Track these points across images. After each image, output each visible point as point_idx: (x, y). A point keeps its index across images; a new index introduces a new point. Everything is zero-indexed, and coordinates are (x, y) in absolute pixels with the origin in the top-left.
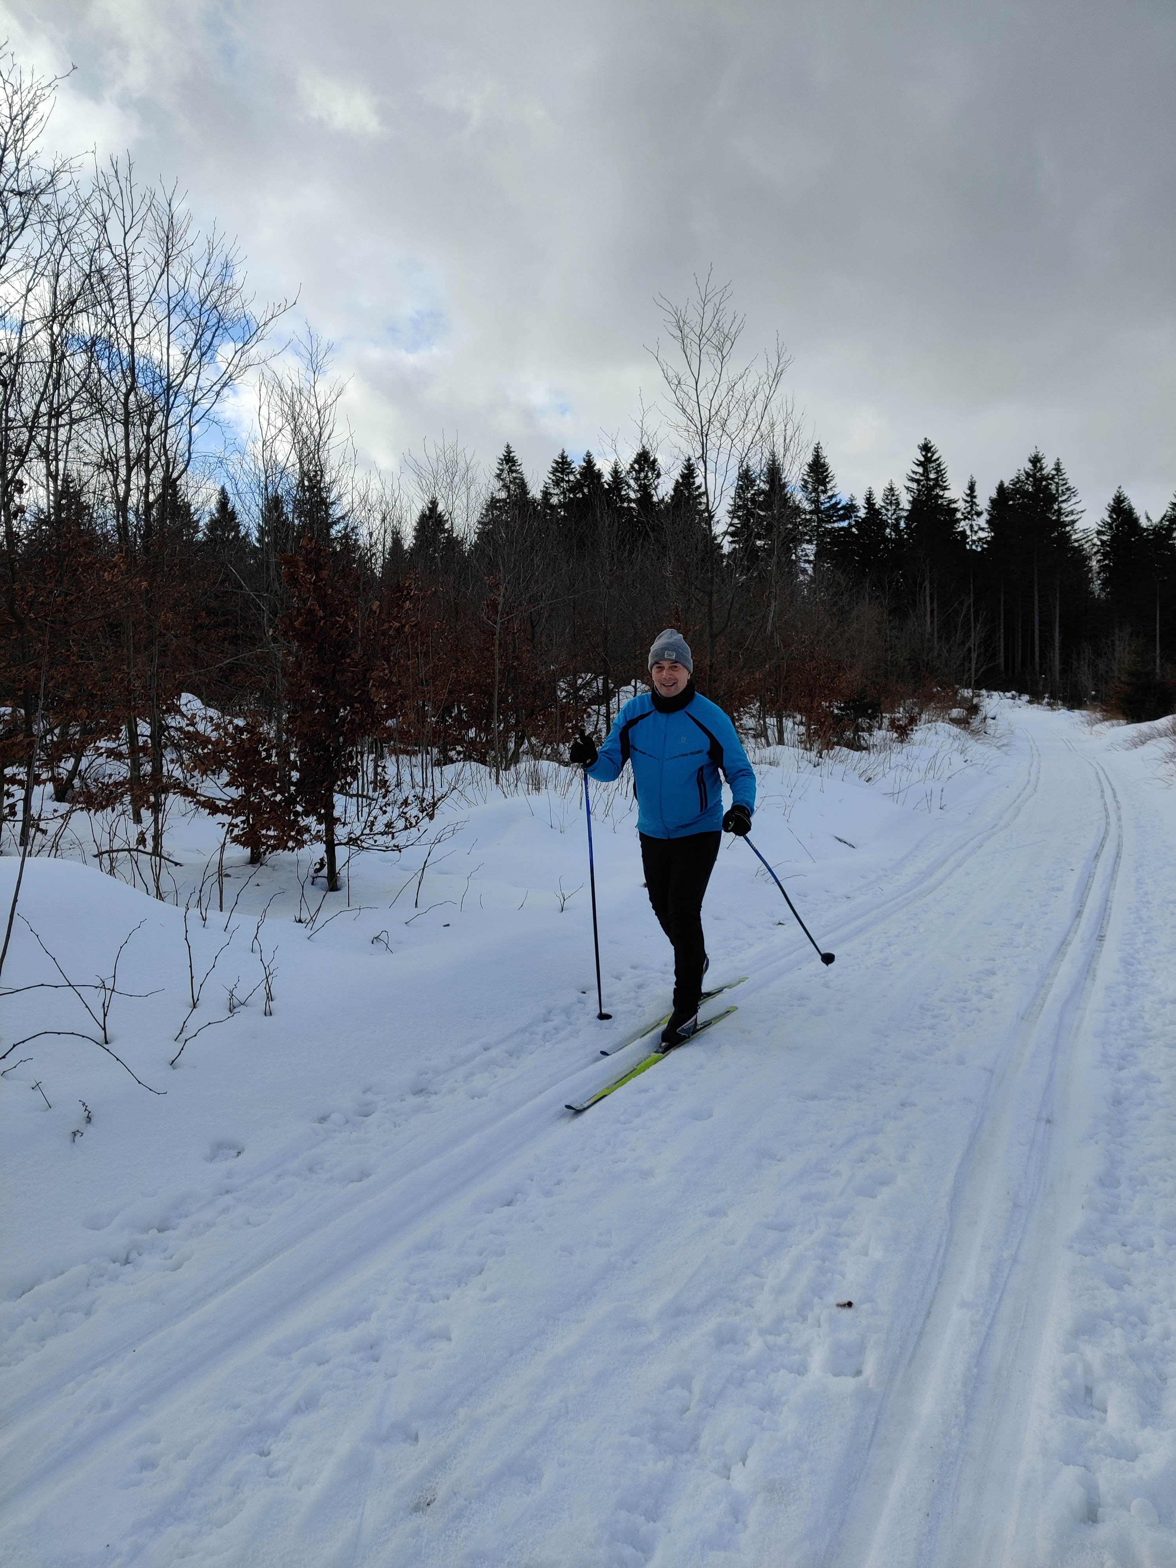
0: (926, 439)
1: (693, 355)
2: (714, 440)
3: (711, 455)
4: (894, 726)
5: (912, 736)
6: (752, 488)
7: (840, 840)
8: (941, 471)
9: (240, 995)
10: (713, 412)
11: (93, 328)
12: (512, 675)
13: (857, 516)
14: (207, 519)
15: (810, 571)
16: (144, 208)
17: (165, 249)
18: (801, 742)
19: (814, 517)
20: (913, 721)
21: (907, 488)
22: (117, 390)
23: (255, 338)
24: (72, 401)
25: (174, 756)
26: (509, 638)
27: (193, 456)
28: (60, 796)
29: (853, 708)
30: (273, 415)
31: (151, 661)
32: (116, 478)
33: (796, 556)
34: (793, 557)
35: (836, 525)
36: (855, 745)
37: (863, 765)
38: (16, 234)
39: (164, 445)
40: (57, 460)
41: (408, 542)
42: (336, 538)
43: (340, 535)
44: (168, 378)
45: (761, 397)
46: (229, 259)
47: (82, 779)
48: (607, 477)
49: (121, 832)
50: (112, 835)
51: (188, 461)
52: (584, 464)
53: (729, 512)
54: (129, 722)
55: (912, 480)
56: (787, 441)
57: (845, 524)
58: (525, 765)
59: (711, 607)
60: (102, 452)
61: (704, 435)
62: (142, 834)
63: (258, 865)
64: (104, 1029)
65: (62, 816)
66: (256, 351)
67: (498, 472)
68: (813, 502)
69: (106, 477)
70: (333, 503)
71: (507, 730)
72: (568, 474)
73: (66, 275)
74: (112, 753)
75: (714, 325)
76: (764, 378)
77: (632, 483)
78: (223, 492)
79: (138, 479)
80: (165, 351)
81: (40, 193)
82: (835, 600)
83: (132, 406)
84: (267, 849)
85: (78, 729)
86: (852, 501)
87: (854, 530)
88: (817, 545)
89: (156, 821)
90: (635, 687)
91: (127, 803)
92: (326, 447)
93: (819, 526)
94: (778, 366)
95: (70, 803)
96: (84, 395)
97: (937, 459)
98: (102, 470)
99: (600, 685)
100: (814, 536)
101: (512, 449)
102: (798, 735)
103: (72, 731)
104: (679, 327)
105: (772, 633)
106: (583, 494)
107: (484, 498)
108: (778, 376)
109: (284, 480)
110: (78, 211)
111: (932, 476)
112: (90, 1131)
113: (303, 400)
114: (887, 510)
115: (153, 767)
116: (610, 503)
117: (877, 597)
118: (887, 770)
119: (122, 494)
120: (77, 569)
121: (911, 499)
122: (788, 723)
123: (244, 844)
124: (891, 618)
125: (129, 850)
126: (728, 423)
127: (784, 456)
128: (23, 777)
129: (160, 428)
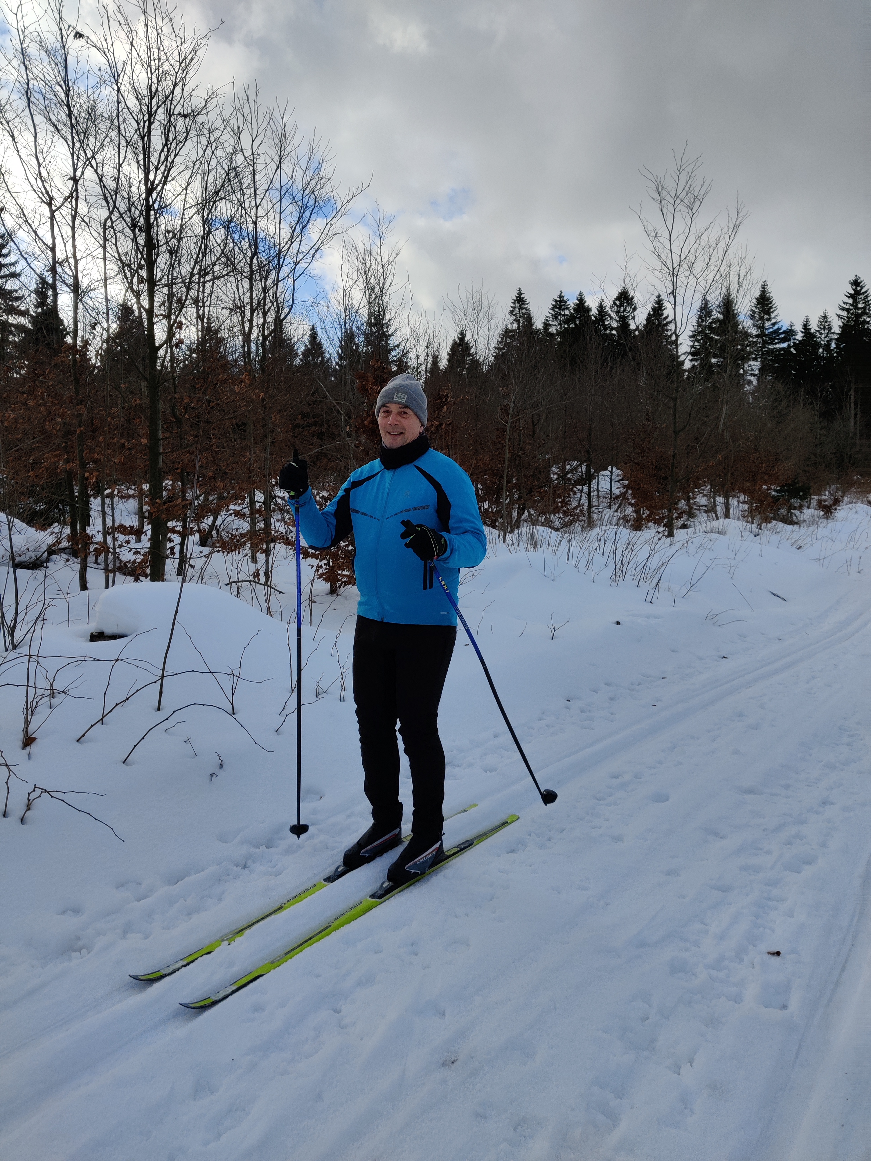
0: (856, 276)
1: (669, 213)
2: (683, 279)
3: (680, 291)
4: (821, 505)
5: (836, 514)
6: (709, 317)
7: (774, 594)
8: (868, 301)
9: (324, 686)
10: (683, 257)
11: (229, 211)
12: (517, 462)
13: (794, 339)
14: (302, 348)
15: (755, 382)
16: (266, 123)
17: (279, 152)
18: (744, 517)
19: (760, 340)
20: (837, 502)
21: (839, 316)
22: (245, 254)
23: (340, 214)
24: (214, 264)
25: (279, 517)
26: (516, 434)
27: (295, 302)
28: (203, 543)
29: (787, 491)
30: (350, 271)
31: (265, 450)
32: (243, 318)
33: (744, 371)
34: (741, 371)
35: (777, 346)
36: (788, 521)
37: (795, 536)
38: (181, 145)
39: (276, 293)
40: (203, 306)
41: (443, 364)
42: (392, 361)
43: (395, 359)
44: (280, 244)
45: (722, 244)
46: (324, 156)
47: (218, 531)
48: (594, 312)
49: (244, 568)
50: (239, 570)
51: (292, 306)
52: (577, 302)
53: (690, 337)
54: (250, 492)
55: (843, 309)
56: (741, 280)
57: (785, 345)
58: (525, 529)
59: (675, 409)
60: (235, 300)
61: (674, 276)
62: (258, 570)
63: (335, 595)
64: (232, 704)
65: (205, 556)
66: (338, 225)
67: (512, 309)
68: (758, 327)
69: (236, 319)
70: (391, 335)
71: (512, 503)
72: (564, 309)
73: (213, 172)
74: (238, 514)
75: (687, 189)
76: (726, 230)
77: (613, 315)
78: (313, 328)
79: (258, 319)
80: (277, 226)
81: (198, 114)
82: (775, 405)
83: (255, 268)
84: (341, 584)
85: (215, 496)
86: (791, 326)
87: (792, 349)
88: (762, 362)
89: (267, 562)
90: (611, 472)
91: (248, 548)
92: (388, 294)
93: (763, 346)
94: (737, 219)
95: (210, 547)
96: (222, 259)
97: (865, 292)
98: (233, 313)
99: (584, 470)
100: (759, 355)
101: (522, 292)
102: (742, 511)
103: (211, 498)
104: (658, 192)
105: (723, 431)
106: (576, 324)
107: (500, 330)
108: (736, 228)
109: (357, 318)
110: (223, 126)
111: (860, 305)
112: (221, 774)
113: (372, 258)
114: (821, 334)
115: (264, 524)
116: (596, 330)
117: (811, 403)
118: (814, 541)
119: (247, 329)
120: (217, 384)
121: (842, 325)
122: (733, 502)
123: (326, 580)
124: (821, 419)
125: (250, 581)
126: (694, 266)
127: (738, 291)
128: (179, 528)
129: (273, 281)
